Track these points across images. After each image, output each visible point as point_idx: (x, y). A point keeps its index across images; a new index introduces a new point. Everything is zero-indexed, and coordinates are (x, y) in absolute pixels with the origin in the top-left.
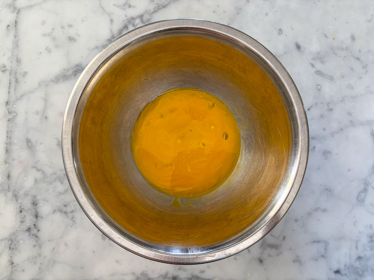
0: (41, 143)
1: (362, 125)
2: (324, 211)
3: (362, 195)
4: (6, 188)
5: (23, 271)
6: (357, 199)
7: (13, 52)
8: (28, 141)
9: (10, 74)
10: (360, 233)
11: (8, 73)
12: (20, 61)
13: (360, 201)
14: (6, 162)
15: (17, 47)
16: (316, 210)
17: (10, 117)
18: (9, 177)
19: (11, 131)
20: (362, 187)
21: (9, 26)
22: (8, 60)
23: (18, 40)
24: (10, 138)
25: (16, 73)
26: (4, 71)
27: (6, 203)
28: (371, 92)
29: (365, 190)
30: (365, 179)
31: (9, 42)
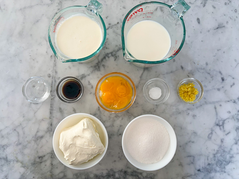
0: (66, 110)
1: (210, 103)
2: (193, 142)
3: (210, 135)
4: (50, 130)
5: (57, 168)
6: (208, 137)
7: (53, 68)
8: (60, 109)
9: (52, 78)
10: (209, 153)
11: (51, 77)
12: (57, 72)
13: (209, 138)
14: (50, 118)
15: (56, 66)
16: (189, 142)
17: (52, 98)
18: (51, 125)
19: (52, 104)
20: (210, 132)
21: (51, 56)
22: (51, 71)
23: (56, 63)
24: (52, 107)
25: (55, 78)
26: (49, 77)
27: (50, 136)
28: (215, 89)
29: (212, 133)
30: (212, 128)
31: (52, 63)
